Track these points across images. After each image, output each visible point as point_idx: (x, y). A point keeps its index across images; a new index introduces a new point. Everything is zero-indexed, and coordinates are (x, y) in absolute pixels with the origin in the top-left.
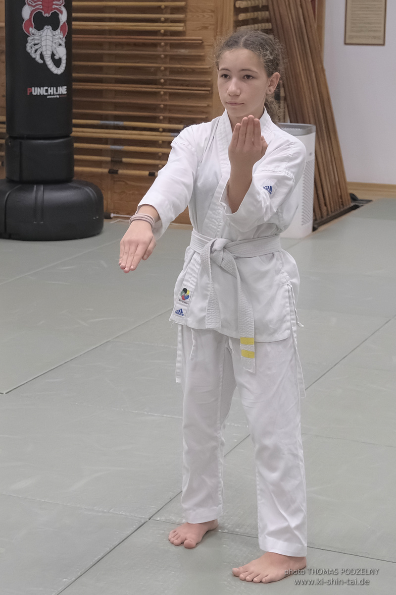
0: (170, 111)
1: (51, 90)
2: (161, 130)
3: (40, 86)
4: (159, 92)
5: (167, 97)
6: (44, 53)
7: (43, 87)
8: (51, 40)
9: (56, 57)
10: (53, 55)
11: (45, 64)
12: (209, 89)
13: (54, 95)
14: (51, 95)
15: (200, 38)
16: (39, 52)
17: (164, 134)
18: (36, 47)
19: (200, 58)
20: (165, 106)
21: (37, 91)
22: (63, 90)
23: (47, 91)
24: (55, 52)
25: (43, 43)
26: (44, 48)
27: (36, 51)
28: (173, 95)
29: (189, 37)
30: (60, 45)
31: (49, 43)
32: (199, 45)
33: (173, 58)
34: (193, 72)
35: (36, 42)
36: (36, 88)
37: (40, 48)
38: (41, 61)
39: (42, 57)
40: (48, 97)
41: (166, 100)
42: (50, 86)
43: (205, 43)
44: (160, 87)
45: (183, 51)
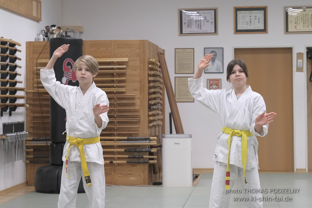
0: (119, 131)
2: (115, 140)
4: (114, 122)
5: (117, 124)
12: (139, 119)
15: (134, 94)
17: (117, 142)
19: (133, 104)
20: (117, 128)
28: (119, 123)
29: (128, 94)
32: (133, 98)
33: (119, 105)
34: (130, 111)
41: (117, 125)
43: (136, 97)
44: (114, 119)
45: (124, 101)
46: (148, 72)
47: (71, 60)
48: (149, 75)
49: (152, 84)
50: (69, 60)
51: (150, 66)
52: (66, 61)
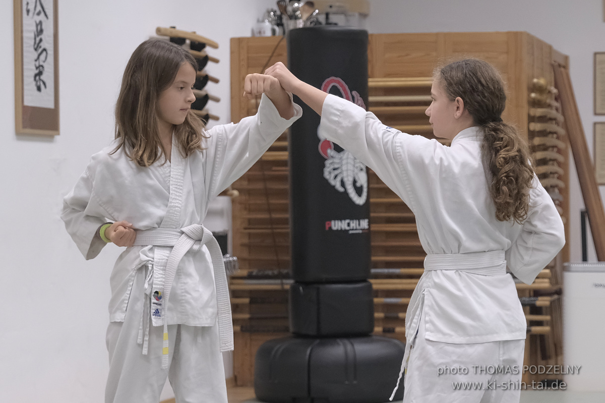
1: (354, 224)
3: (341, 218)
6: (345, 179)
7: (345, 219)
8: (352, 163)
9: (358, 185)
10: (355, 182)
11: (346, 193)
13: (356, 229)
14: (353, 230)
16: (339, 179)
18: (336, 172)
21: (338, 225)
22: (364, 224)
23: (349, 225)
24: (357, 179)
25: (344, 168)
26: (345, 174)
27: (336, 177)
30: (362, 170)
31: (350, 167)
35: (336, 166)
36: (336, 222)
37: (340, 173)
38: (341, 189)
39: (343, 184)
40: (351, 232)
42: (352, 218)
46: (529, 110)
47: (339, 83)
48: (531, 119)
49: (537, 141)
50: (335, 81)
51: (533, 95)
52: (329, 83)
